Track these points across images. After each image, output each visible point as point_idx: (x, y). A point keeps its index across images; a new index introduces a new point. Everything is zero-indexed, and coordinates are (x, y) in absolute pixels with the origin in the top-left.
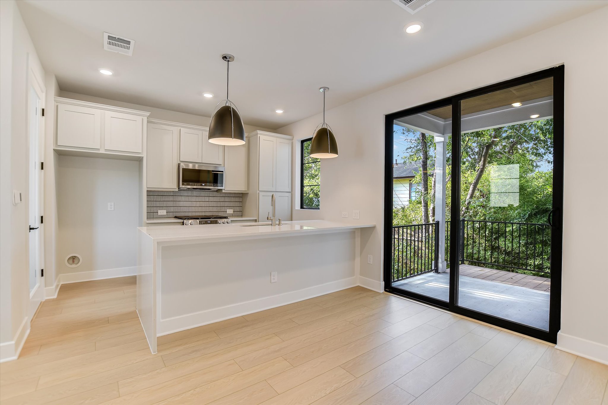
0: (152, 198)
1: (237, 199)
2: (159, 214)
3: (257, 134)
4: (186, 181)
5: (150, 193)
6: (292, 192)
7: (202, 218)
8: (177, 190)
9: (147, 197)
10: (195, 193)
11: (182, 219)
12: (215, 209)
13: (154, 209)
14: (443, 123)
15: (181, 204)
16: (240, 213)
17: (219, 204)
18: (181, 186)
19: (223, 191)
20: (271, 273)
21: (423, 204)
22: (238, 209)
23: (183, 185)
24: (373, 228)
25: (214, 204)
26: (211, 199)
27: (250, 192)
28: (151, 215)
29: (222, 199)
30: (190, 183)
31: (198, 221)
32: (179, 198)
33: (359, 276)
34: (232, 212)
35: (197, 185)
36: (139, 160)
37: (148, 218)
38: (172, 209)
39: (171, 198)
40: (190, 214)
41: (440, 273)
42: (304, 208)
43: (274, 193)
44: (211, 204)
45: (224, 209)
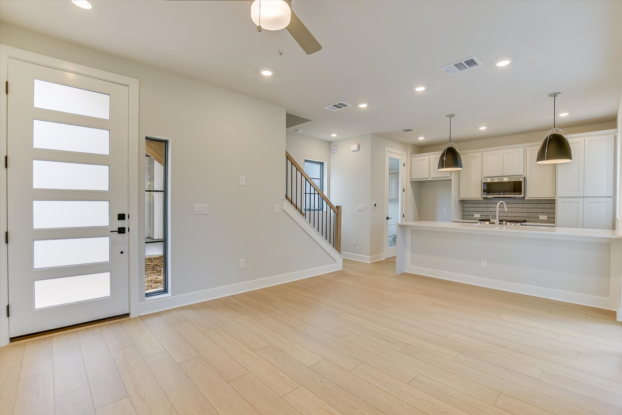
0: (468, 205)
1: (551, 206)
2: (475, 216)
5: (462, 202)
6: (614, 197)
8: (483, 199)
9: (460, 205)
12: (525, 215)
13: (471, 213)
15: (493, 210)
16: (553, 219)
17: (529, 211)
18: (483, 196)
22: (552, 216)
28: (468, 217)
29: (533, 206)
32: (491, 205)
34: (546, 219)
35: (496, 194)
37: (463, 219)
38: (485, 214)
39: (484, 205)
43: (582, 199)
44: (520, 210)
45: (535, 215)
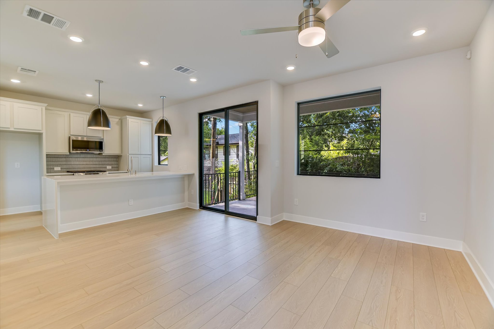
0: (49, 159)
1: (115, 159)
2: (55, 170)
3: (127, 118)
4: (74, 148)
5: (48, 156)
6: (152, 155)
7: (87, 172)
8: (68, 154)
9: (46, 159)
10: (82, 156)
11: (73, 173)
12: (98, 166)
13: (52, 167)
14: (242, 115)
15: (72, 163)
16: (117, 168)
17: (101, 163)
18: (71, 151)
19: (103, 154)
20: (129, 200)
21: (246, 161)
22: (115, 166)
23: (73, 150)
24: (193, 175)
25: (97, 163)
26: (95, 159)
27: (123, 155)
28: (50, 170)
29: (103, 159)
30: (78, 149)
31: (85, 173)
32: (71, 159)
33: (188, 202)
34: (110, 168)
35: (83, 150)
36: (40, 135)
37: (47, 172)
38: (65, 166)
39: (64, 159)
40: (79, 170)
41: (241, 200)
42: (160, 165)
43: (140, 156)
44: (95, 163)
45: (104, 166)
